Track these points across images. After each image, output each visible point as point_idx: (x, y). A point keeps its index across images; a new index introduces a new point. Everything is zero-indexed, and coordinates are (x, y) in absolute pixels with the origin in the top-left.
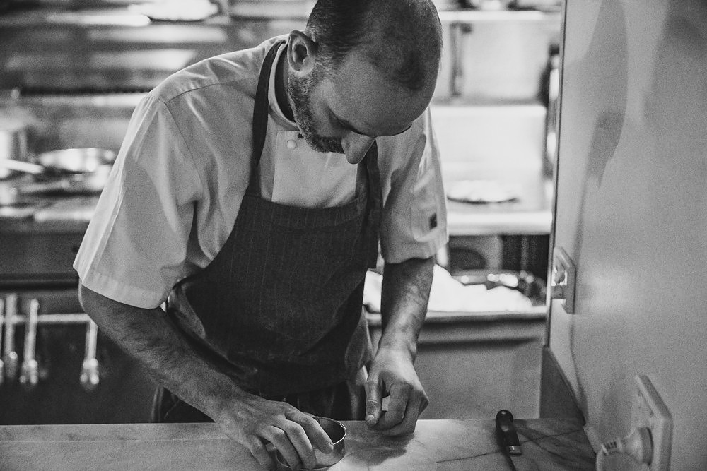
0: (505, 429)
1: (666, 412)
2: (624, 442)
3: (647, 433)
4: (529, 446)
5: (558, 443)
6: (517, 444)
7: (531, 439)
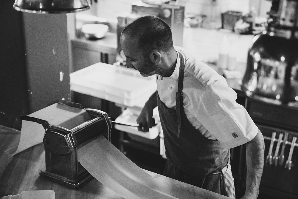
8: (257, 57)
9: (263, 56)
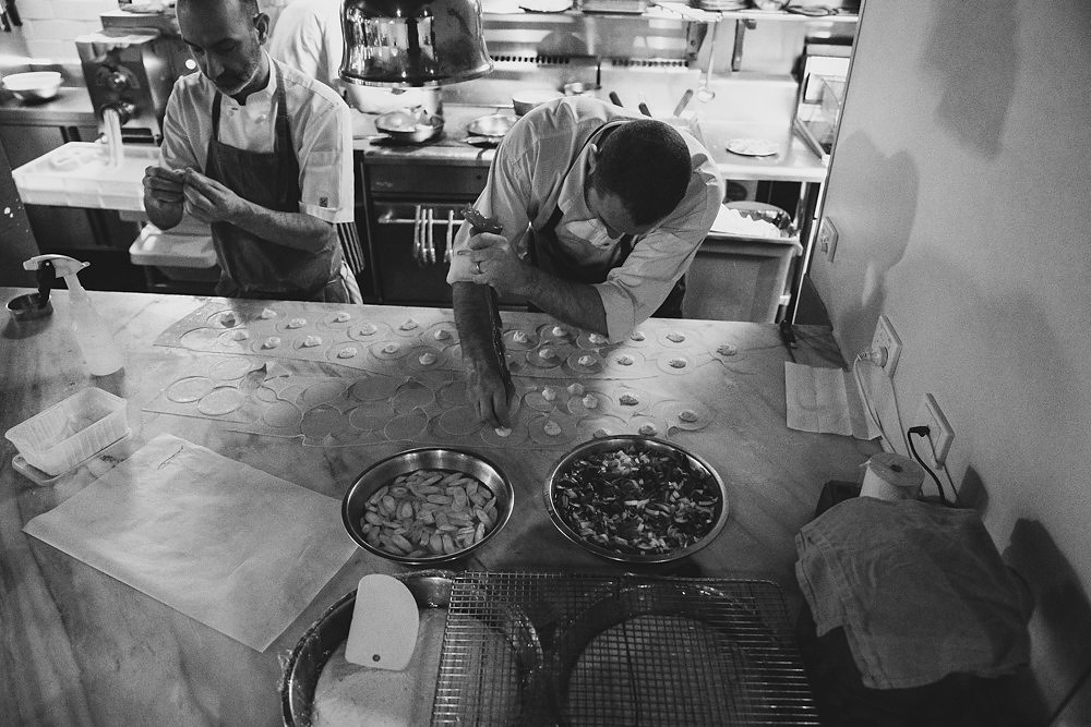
0: (786, 332)
1: (899, 341)
2: (871, 354)
3: (885, 351)
4: (801, 342)
5: (818, 342)
6: (794, 342)
7: (802, 338)
8: (357, 18)
9: (367, 15)
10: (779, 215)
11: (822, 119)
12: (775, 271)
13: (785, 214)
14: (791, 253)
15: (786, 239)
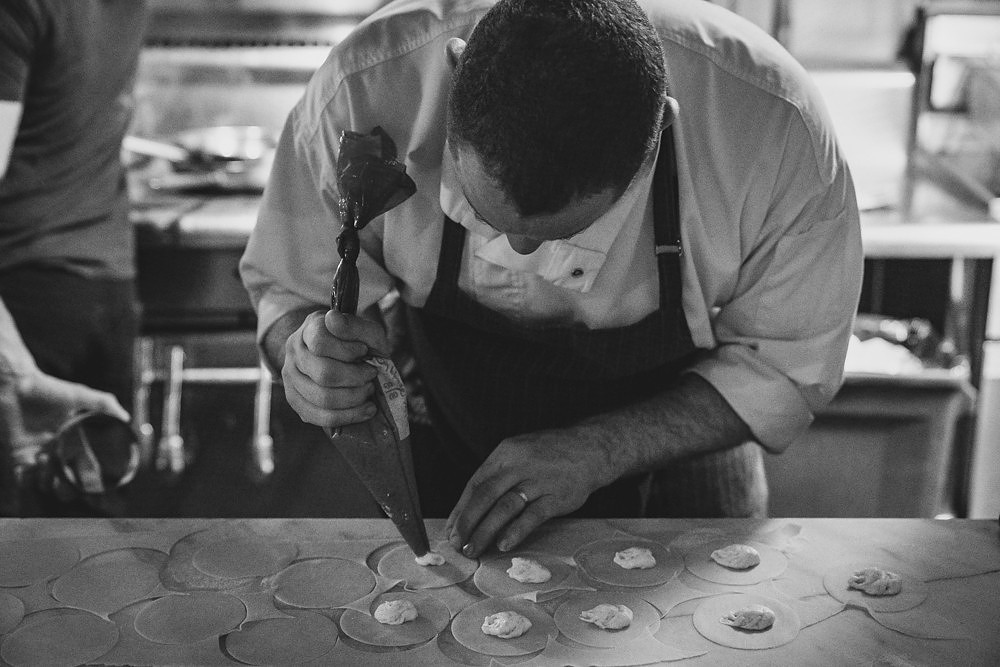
10: (912, 333)
11: (971, 146)
12: (920, 452)
13: (924, 330)
14: (952, 409)
15: (937, 374)
